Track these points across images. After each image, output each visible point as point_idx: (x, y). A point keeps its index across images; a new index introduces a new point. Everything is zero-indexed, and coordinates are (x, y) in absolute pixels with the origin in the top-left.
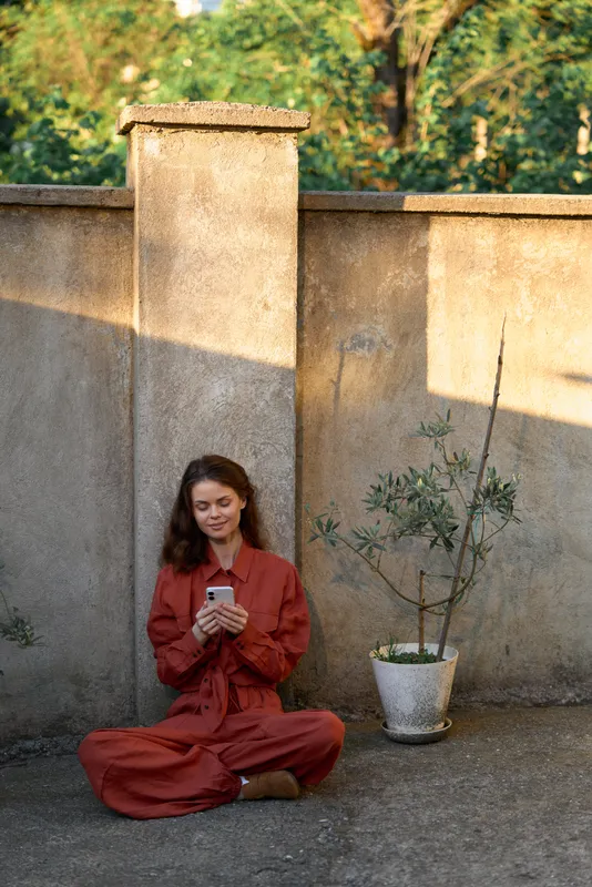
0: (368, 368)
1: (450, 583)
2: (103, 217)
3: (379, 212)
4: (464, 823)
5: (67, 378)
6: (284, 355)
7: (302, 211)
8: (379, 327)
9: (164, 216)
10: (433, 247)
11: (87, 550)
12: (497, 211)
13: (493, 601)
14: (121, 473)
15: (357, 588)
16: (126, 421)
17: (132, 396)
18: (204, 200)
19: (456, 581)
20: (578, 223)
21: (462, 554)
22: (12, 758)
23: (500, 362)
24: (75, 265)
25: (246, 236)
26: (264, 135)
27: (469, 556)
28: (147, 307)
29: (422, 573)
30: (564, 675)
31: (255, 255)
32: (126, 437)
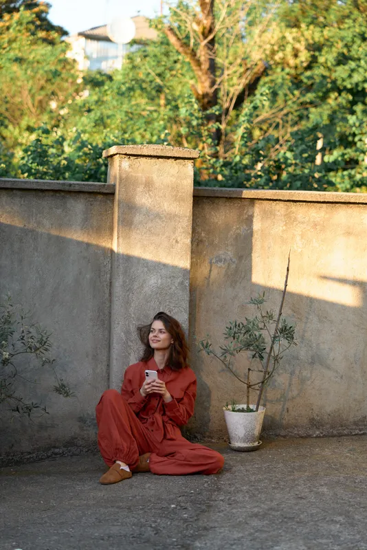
0: (224, 271)
1: (262, 374)
2: (100, 197)
3: (230, 198)
4: (271, 480)
5: (80, 273)
6: (184, 263)
8: (229, 253)
10: (255, 215)
11: (87, 356)
12: (286, 198)
14: (105, 320)
16: (107, 295)
17: (111, 283)
18: (149, 191)
19: (265, 373)
20: (325, 205)
21: (268, 360)
22: (48, 457)
23: (288, 270)
24: (86, 220)
25: (169, 207)
26: (178, 161)
28: (121, 240)
29: (249, 370)
30: (314, 423)
31: (172, 217)
32: (107, 303)
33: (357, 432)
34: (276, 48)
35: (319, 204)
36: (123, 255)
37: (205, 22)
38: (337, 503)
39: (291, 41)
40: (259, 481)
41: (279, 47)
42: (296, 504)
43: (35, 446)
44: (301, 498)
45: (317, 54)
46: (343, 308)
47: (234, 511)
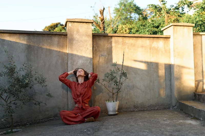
0: (104, 59)
1: (117, 89)
2: (63, 36)
3: (104, 36)
5: (57, 61)
6: (91, 56)
7: (93, 36)
8: (105, 53)
9: (72, 35)
10: (113, 41)
11: (60, 87)
12: (122, 36)
13: (124, 95)
15: (103, 93)
16: (66, 67)
17: (67, 63)
18: (78, 33)
19: (118, 89)
20: (134, 38)
22: (48, 120)
23: (124, 55)
24: (58, 43)
25: (85, 38)
26: (87, 23)
27: (120, 84)
28: (69, 49)
29: (113, 88)
30: (135, 107)
31: (86, 41)
32: (67, 70)
33: (149, 109)
34: (121, 29)
35: (133, 38)
36: (70, 54)
37: (102, 17)
38: (145, 127)
39: (124, 28)
40: (117, 122)
41: (122, 29)
42: (130, 128)
43: (44, 117)
44: (132, 126)
45: (131, 30)
46: (142, 70)
47: (107, 131)
